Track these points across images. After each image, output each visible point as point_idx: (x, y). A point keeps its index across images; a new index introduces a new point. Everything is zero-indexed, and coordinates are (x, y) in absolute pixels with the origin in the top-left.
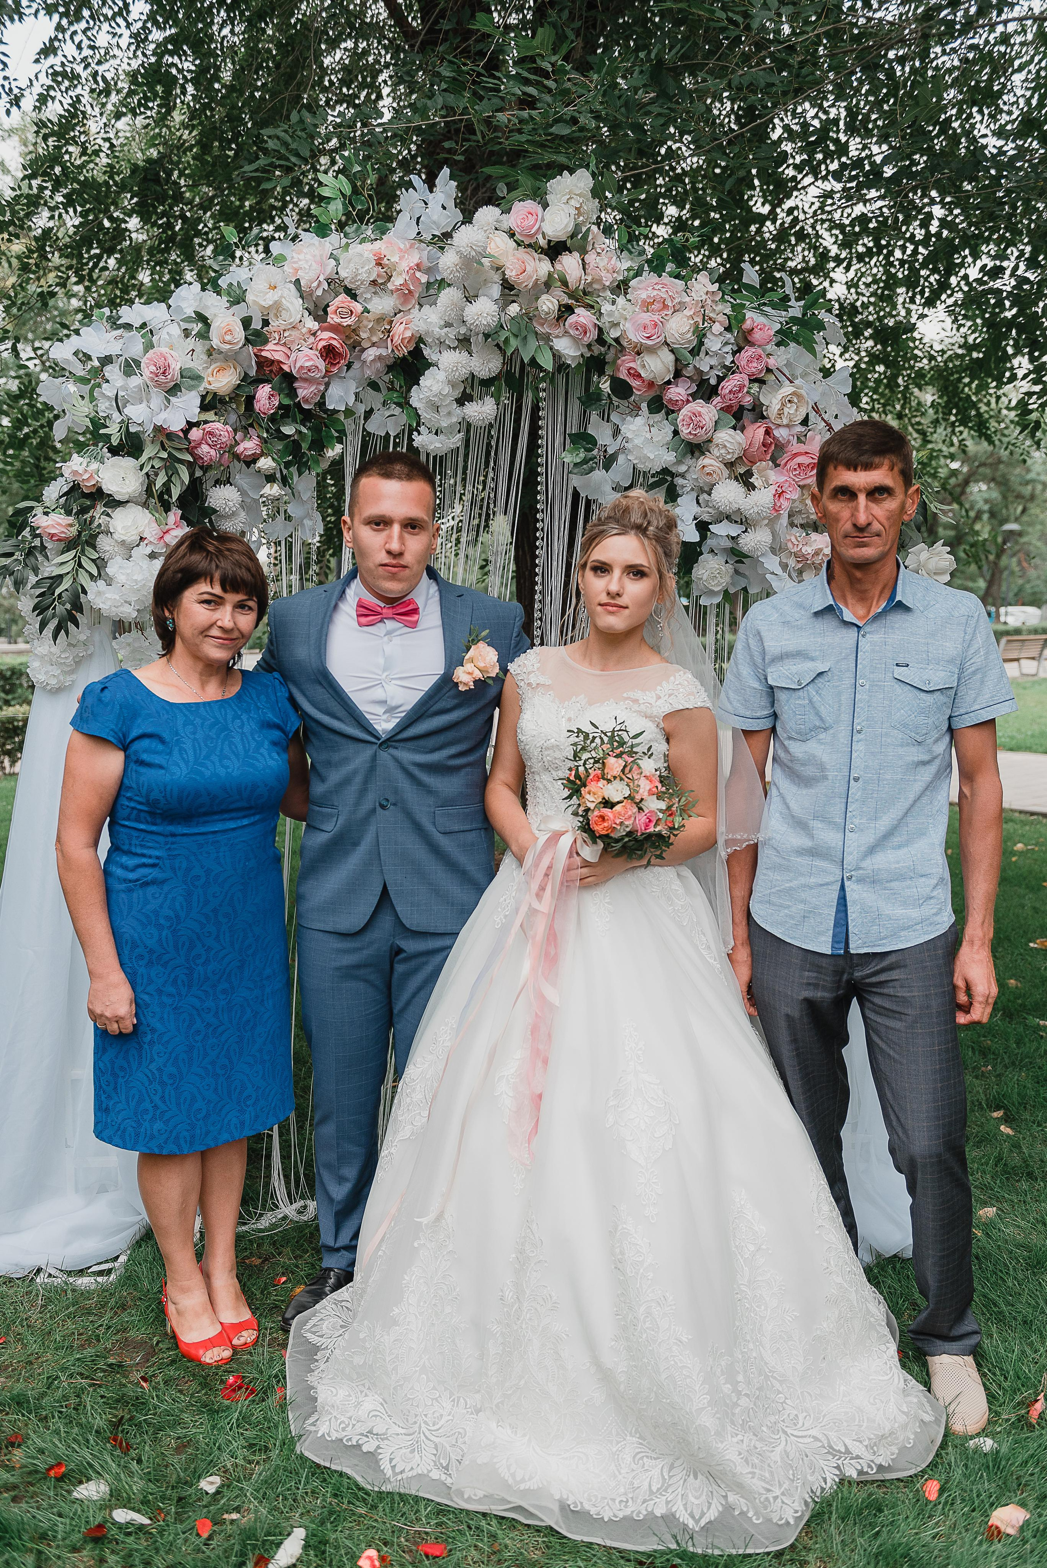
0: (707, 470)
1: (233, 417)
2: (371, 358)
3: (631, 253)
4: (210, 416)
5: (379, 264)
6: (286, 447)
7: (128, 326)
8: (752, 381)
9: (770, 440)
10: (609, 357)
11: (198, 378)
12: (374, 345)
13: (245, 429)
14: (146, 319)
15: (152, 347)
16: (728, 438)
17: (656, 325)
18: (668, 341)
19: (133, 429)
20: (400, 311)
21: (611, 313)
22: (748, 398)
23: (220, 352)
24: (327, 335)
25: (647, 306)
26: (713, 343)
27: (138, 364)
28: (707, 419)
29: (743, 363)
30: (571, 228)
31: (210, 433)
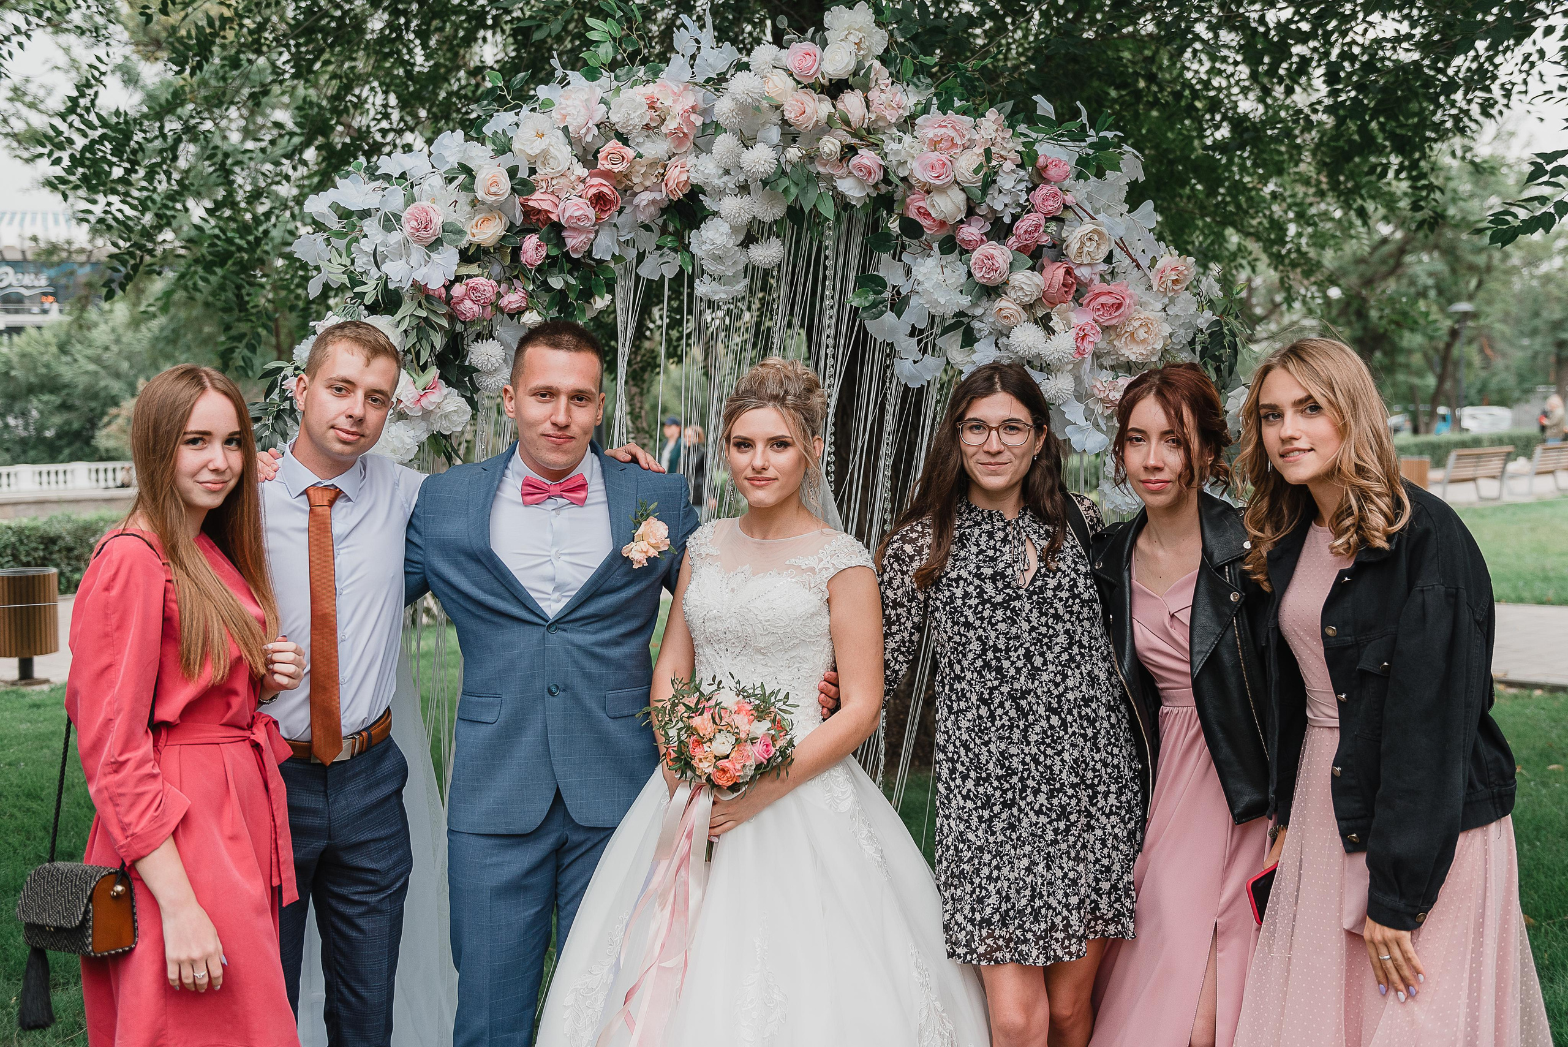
0: (1004, 313)
1: (497, 269)
2: (644, 203)
3: (917, 86)
4: (473, 269)
5: (652, 107)
6: (552, 299)
7: (387, 177)
8: (1047, 220)
9: (1070, 280)
10: (898, 196)
11: (461, 232)
12: (646, 189)
13: (510, 280)
14: (406, 168)
15: (414, 200)
16: (1024, 280)
17: (944, 164)
18: (959, 179)
19: (391, 286)
20: (674, 154)
21: (897, 153)
22: (1045, 238)
23: (483, 203)
24: (596, 181)
25: (934, 145)
26: (1006, 181)
27: (398, 218)
28: (1000, 261)
29: (1038, 201)
30: (852, 66)
31: (473, 288)
